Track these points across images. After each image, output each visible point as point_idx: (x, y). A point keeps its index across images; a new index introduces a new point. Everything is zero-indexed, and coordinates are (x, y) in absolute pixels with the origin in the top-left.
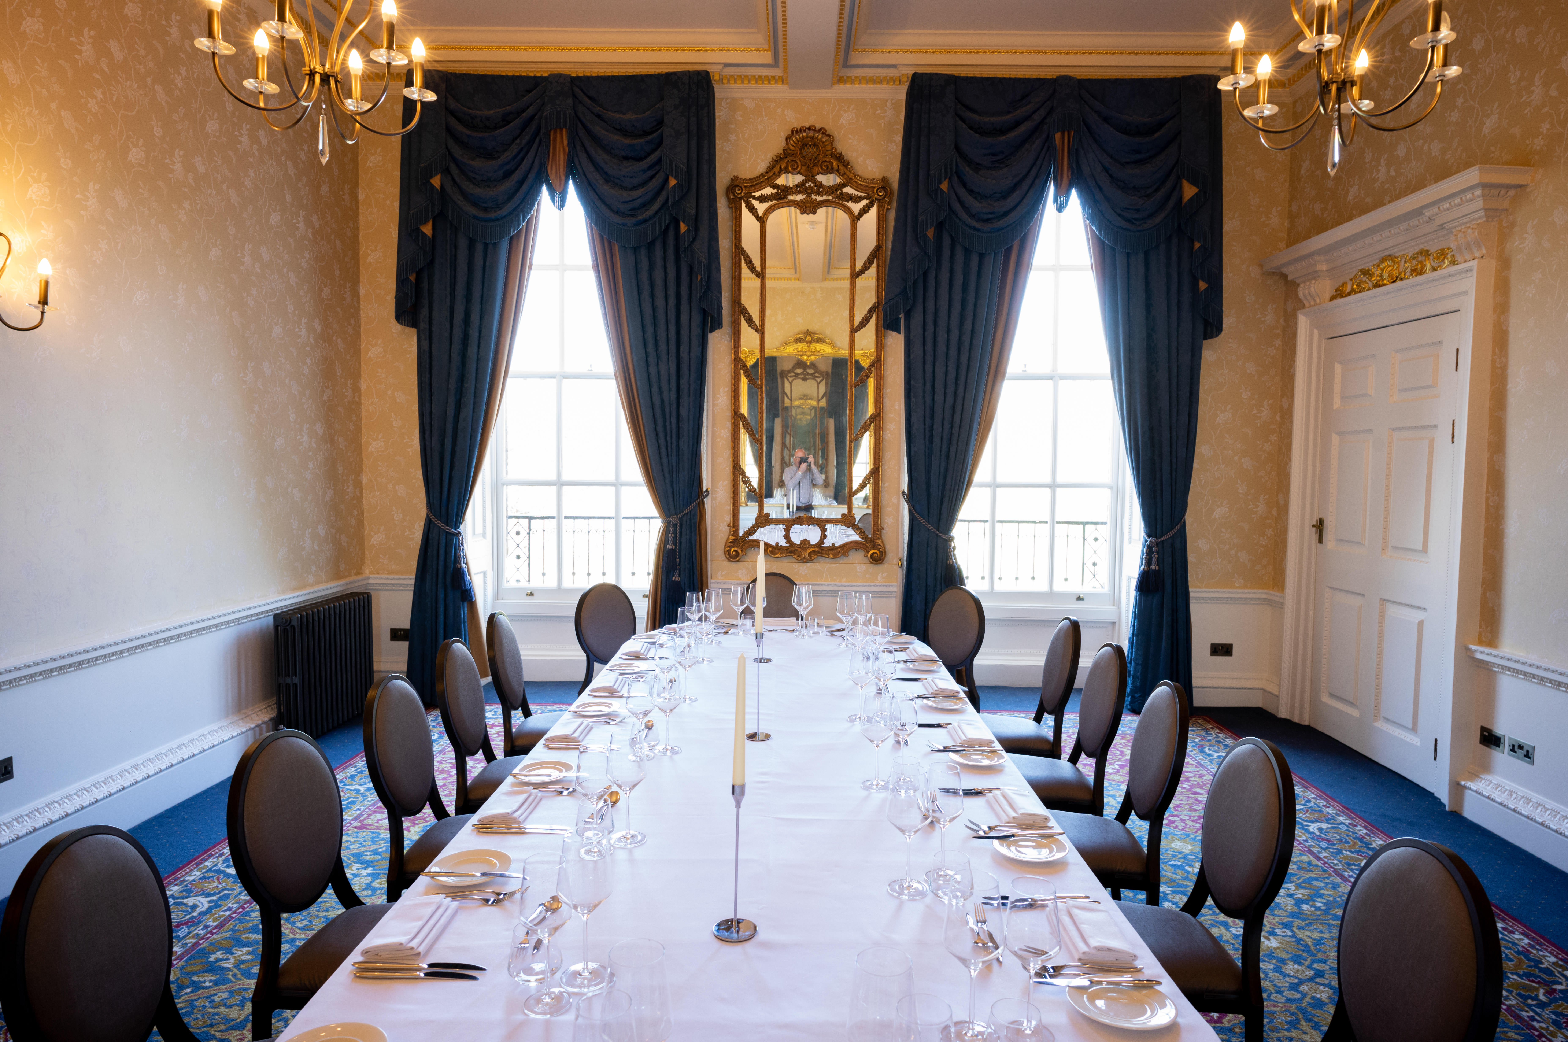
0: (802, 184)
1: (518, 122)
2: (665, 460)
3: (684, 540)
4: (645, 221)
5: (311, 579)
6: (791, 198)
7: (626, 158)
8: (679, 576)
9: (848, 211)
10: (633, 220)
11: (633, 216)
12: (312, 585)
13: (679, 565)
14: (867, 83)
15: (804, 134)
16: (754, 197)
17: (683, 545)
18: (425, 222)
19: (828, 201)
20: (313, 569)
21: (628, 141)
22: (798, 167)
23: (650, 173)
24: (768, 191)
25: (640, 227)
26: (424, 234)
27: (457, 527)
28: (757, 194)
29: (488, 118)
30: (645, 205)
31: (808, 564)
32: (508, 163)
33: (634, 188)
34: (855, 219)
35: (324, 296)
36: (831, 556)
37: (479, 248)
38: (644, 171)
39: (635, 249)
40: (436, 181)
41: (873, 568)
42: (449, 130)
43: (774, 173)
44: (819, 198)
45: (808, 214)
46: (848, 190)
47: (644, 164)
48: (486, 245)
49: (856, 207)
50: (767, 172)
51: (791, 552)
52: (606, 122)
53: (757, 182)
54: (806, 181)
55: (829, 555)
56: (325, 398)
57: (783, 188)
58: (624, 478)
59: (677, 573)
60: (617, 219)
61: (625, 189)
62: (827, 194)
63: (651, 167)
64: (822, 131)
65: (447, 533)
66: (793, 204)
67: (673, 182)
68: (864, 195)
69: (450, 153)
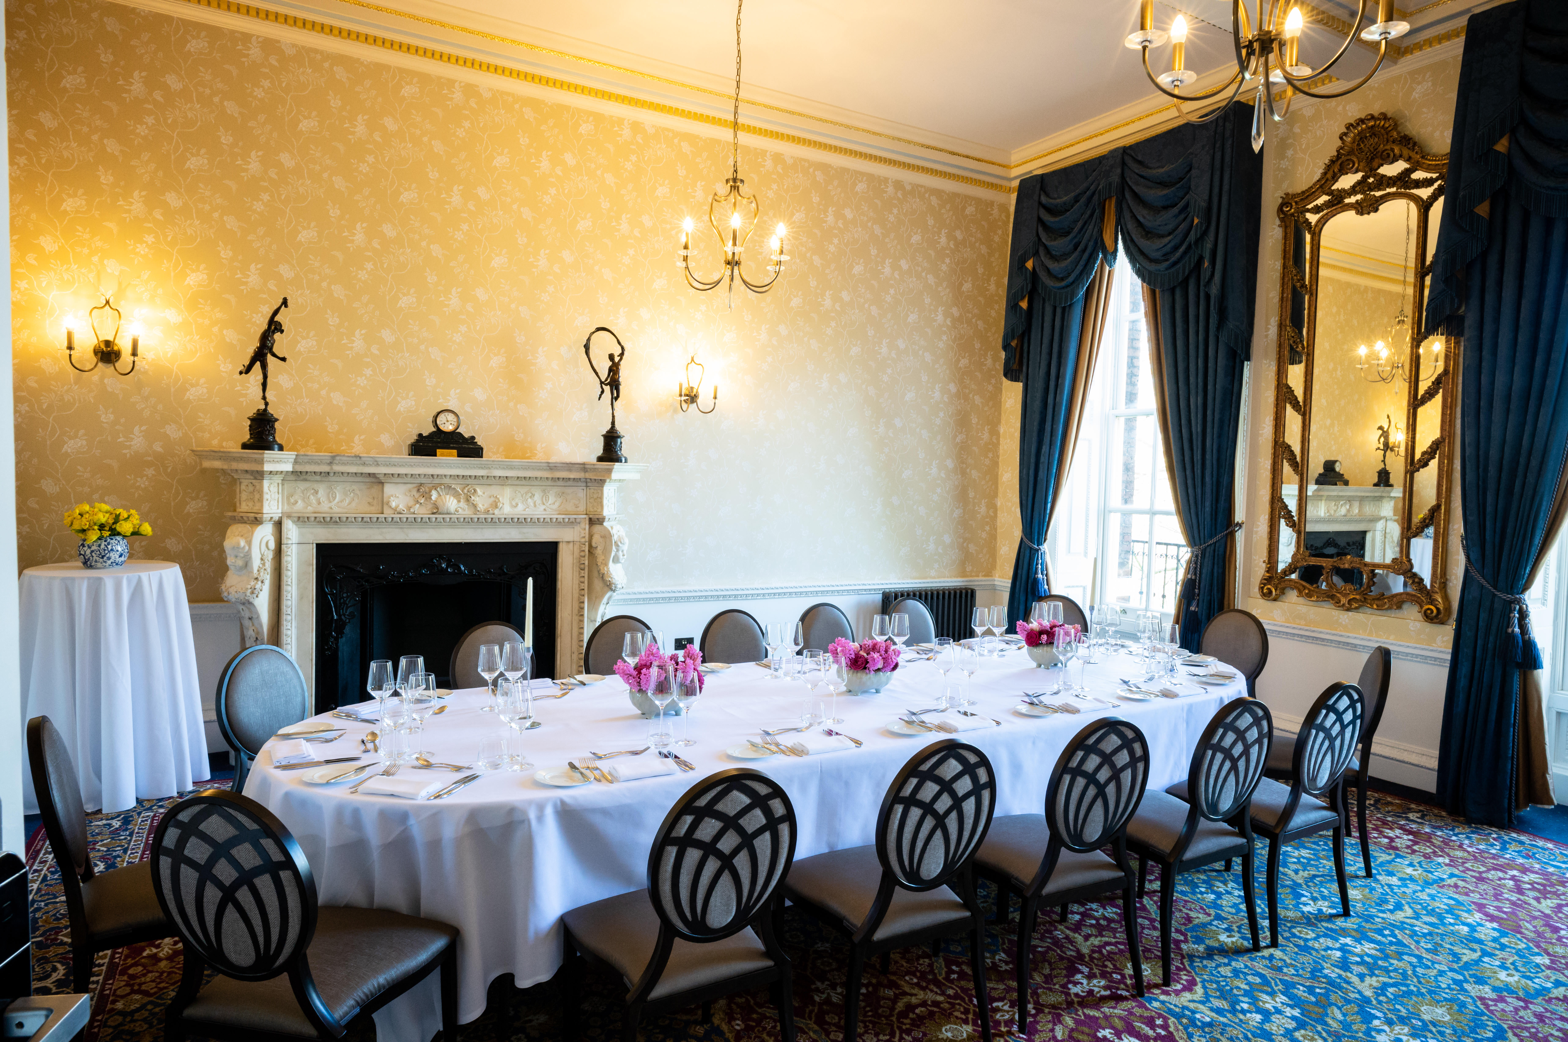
0: (1359, 183)
1: (1083, 200)
2: (1190, 491)
3: (1204, 571)
4: (1175, 264)
5: (933, 573)
6: (1347, 201)
7: (1166, 208)
8: (1198, 606)
9: (1416, 199)
10: (1166, 264)
11: (1167, 260)
12: (934, 578)
13: (1198, 595)
14: (1440, 43)
15: (1364, 126)
16: (1308, 211)
17: (1203, 576)
18: (1022, 299)
19: (1389, 194)
20: (936, 566)
21: (1165, 192)
22: (1354, 165)
23: (1182, 216)
24: (1324, 198)
25: (1173, 270)
26: (1021, 308)
27: (1039, 543)
28: (1310, 207)
29: (1065, 203)
30: (1176, 248)
31: (1350, 613)
32: (1075, 237)
33: (1170, 234)
34: (1425, 207)
35: (961, 365)
36: (1375, 607)
37: (1059, 311)
38: (1176, 216)
39: (1172, 291)
40: (1029, 265)
41: (1429, 628)
42: (1040, 220)
43: (1327, 180)
44: (1378, 194)
45: (1369, 213)
46: (1418, 175)
47: (1175, 210)
48: (1064, 309)
49: (1425, 193)
50: (1318, 181)
51: (1328, 596)
52: (1149, 180)
53: (1309, 194)
54: (1365, 178)
55: (1372, 605)
56: (958, 440)
57: (1335, 193)
58: (1158, 507)
59: (1195, 603)
60: (1152, 267)
61: (1163, 236)
62: (1389, 186)
63: (1180, 212)
64: (1384, 117)
65: (1031, 549)
66: (1350, 207)
67: (1196, 221)
68: (1434, 176)
69: (1040, 239)
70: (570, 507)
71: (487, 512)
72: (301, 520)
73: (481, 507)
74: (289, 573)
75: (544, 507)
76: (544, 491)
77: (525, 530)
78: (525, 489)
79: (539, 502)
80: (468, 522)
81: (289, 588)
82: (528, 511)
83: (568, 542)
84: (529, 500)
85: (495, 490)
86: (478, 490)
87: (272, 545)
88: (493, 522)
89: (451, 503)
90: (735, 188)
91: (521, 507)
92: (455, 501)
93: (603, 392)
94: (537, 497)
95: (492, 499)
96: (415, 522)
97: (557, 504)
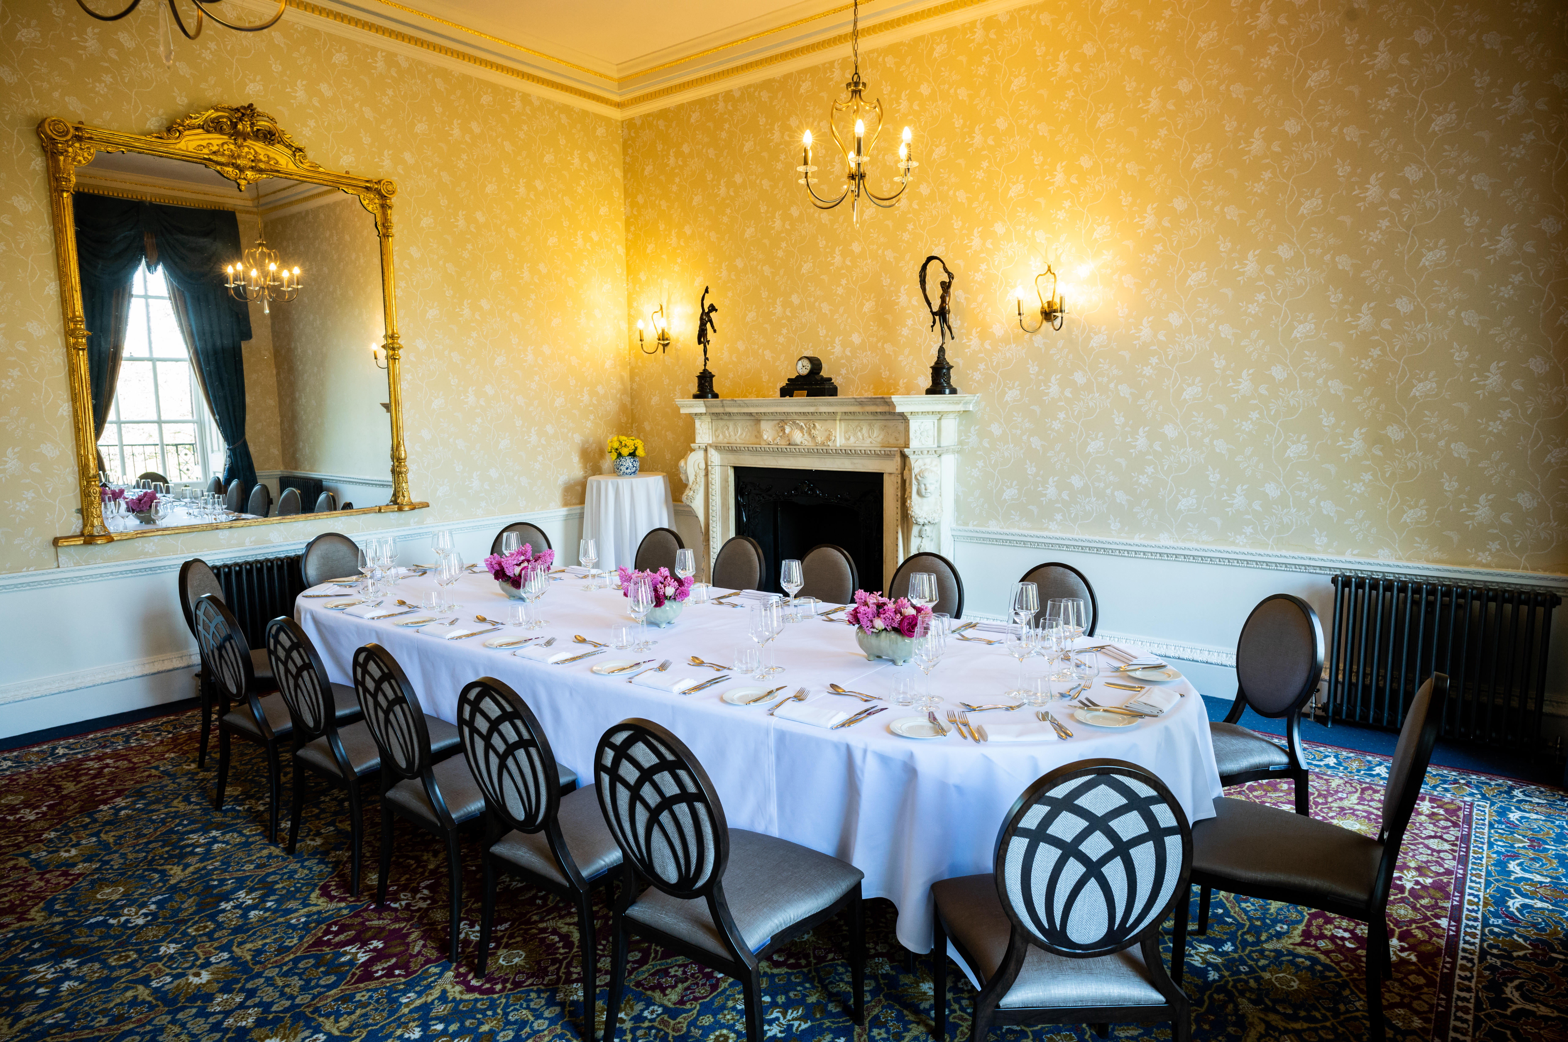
70: (892, 441)
71: (823, 444)
72: (717, 448)
73: (819, 440)
74: (714, 487)
75: (870, 440)
76: (870, 425)
77: (855, 461)
78: (856, 423)
79: (866, 435)
80: (810, 453)
81: (714, 498)
82: (858, 444)
83: (890, 474)
84: (859, 433)
85: (829, 424)
86: (817, 424)
87: (703, 466)
88: (827, 453)
89: (798, 437)
90: (856, 93)
91: (852, 439)
92: (801, 435)
93: (934, 322)
94: (865, 430)
95: (828, 433)
96: (779, 452)
97: (881, 437)
